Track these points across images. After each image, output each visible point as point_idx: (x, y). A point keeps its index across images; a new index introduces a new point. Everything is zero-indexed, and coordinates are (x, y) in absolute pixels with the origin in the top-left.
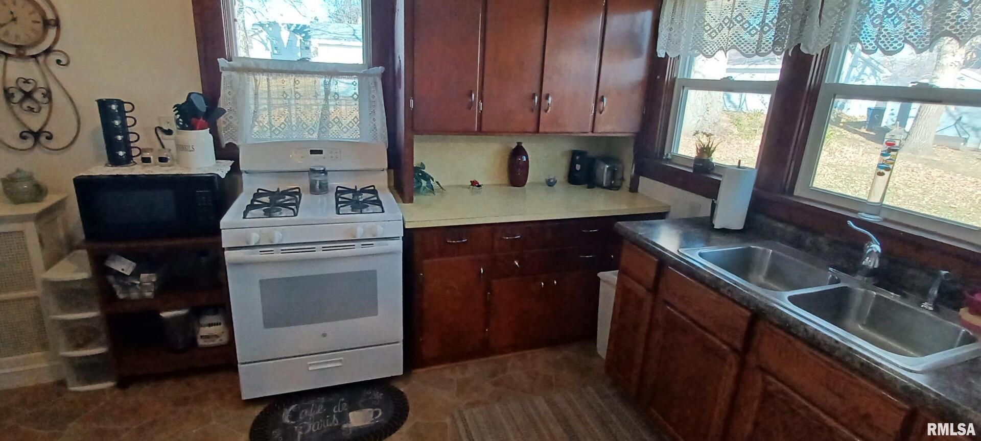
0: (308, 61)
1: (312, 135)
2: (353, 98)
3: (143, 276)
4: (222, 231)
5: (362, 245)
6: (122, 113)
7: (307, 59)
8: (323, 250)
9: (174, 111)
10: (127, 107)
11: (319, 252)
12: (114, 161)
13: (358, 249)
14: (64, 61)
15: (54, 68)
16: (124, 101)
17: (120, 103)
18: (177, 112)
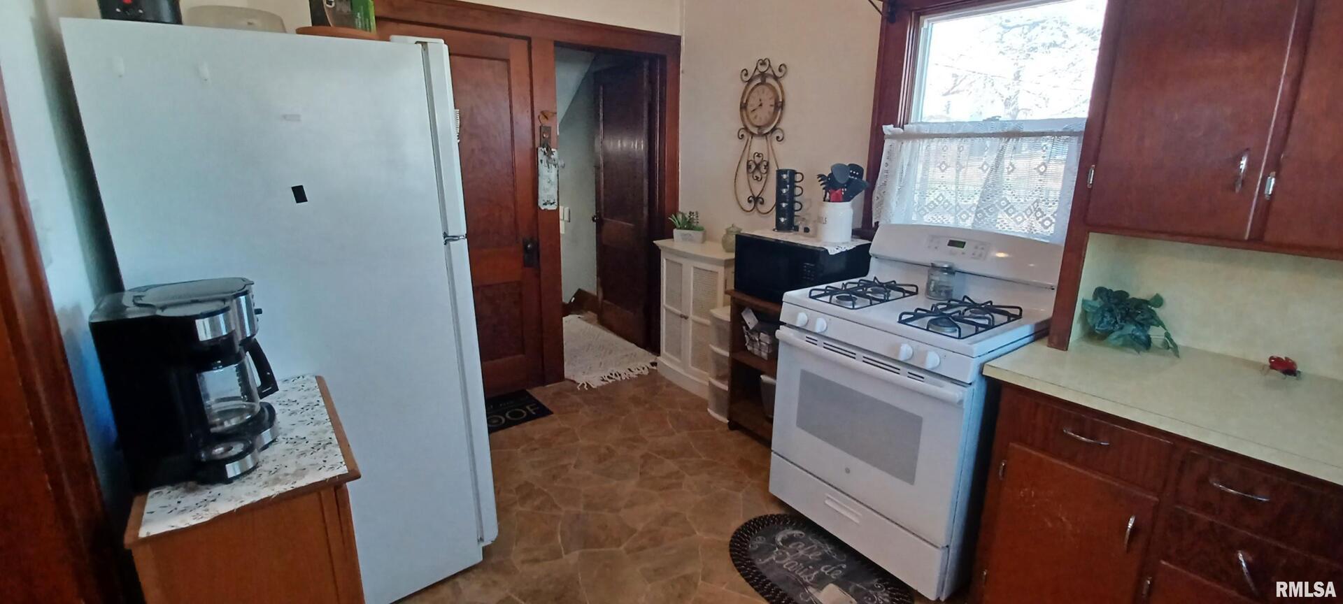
0: (998, 120)
1: (964, 220)
2: (1039, 171)
3: (762, 334)
4: (784, 303)
5: (909, 373)
6: (792, 182)
7: (997, 118)
8: (864, 361)
9: (820, 181)
10: (798, 177)
11: (857, 363)
12: (779, 227)
13: (903, 378)
14: (781, 138)
15: (775, 142)
16: (798, 171)
17: (793, 173)
18: (822, 182)
